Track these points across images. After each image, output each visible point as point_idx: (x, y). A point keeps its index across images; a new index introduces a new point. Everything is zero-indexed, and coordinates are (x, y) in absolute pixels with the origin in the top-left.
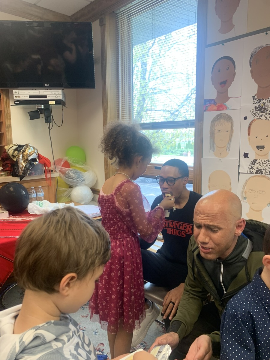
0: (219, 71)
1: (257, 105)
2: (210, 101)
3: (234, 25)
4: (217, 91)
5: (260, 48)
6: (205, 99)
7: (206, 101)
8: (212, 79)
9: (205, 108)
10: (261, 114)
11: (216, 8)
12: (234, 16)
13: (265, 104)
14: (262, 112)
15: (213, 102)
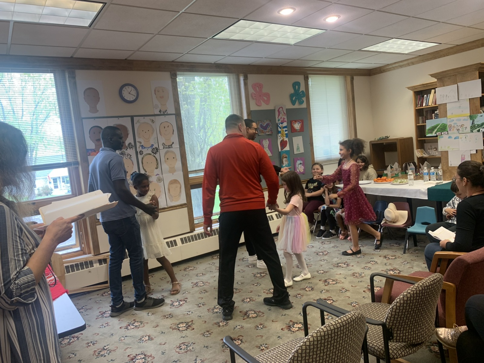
0: (94, 133)
1: (120, 152)
2: (91, 150)
3: (98, 111)
4: (95, 145)
5: (116, 124)
6: (87, 148)
7: (88, 150)
8: (90, 137)
9: (88, 154)
10: (123, 156)
11: (84, 98)
12: (98, 106)
13: (124, 151)
14: (123, 155)
15: (93, 151)
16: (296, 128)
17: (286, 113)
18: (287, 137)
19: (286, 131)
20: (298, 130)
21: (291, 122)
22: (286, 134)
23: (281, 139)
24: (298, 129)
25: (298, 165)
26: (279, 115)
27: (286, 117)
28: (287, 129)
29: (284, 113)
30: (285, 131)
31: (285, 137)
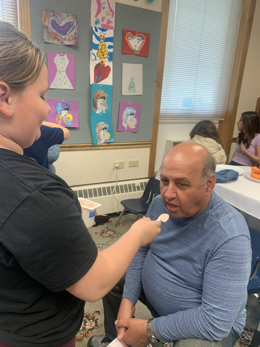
16: (134, 48)
17: (114, 11)
18: (110, 59)
19: (110, 47)
20: (136, 51)
21: (124, 33)
22: (110, 54)
23: (98, 62)
24: (137, 49)
25: (127, 115)
26: (99, 12)
27: (113, 20)
28: (112, 44)
29: (111, 11)
30: (107, 48)
31: (107, 59)
